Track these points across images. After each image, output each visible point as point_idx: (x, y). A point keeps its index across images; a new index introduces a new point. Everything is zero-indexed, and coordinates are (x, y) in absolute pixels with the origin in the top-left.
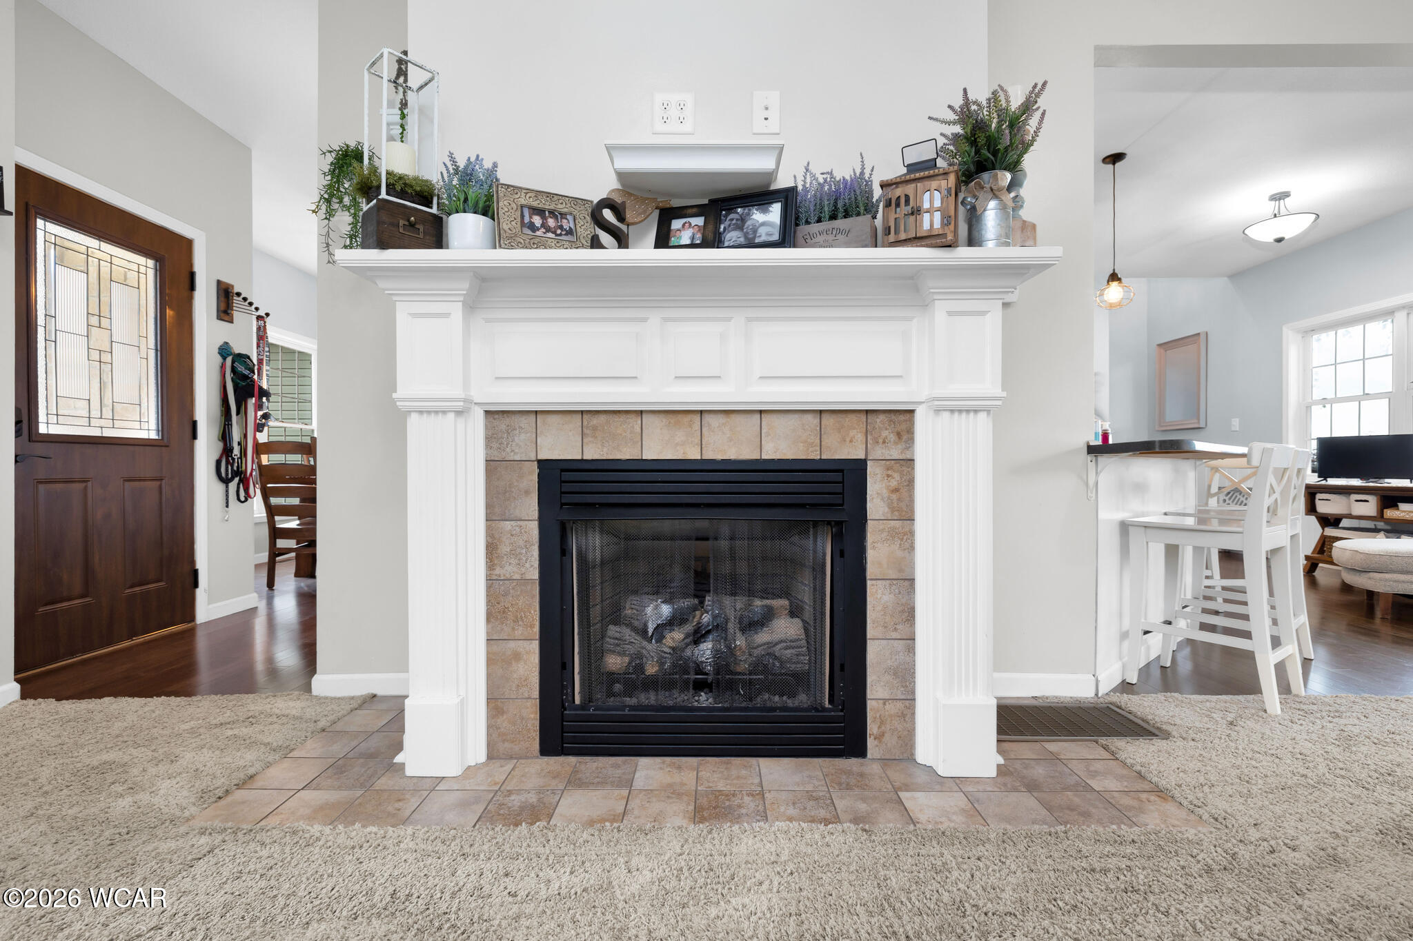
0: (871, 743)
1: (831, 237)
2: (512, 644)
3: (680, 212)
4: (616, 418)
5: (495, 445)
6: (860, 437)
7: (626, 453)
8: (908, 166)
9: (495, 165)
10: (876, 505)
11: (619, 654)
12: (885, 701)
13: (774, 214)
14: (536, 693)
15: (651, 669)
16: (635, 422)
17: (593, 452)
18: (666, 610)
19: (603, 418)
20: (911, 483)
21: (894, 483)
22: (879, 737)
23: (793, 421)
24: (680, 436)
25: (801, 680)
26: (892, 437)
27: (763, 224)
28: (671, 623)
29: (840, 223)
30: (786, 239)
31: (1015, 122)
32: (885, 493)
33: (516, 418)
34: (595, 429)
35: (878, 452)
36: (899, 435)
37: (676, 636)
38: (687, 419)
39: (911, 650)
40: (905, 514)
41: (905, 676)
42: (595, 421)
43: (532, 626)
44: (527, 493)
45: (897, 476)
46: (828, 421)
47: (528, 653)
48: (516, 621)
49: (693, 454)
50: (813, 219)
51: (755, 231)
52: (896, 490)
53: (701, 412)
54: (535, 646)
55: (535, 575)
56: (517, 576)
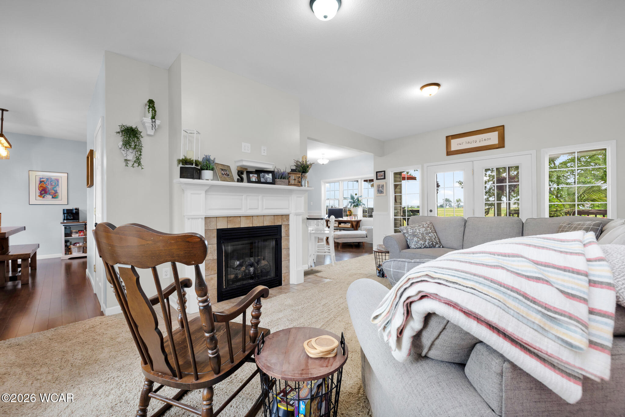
0: (283, 282)
1: (281, 182)
2: (211, 276)
3: (251, 172)
4: (235, 218)
5: (207, 226)
6: (281, 220)
7: (237, 226)
8: (291, 169)
9: (215, 159)
10: (283, 234)
11: (232, 274)
12: (285, 273)
13: (270, 176)
14: (216, 287)
15: (240, 276)
16: (239, 219)
17: (230, 226)
18: (238, 263)
19: (232, 218)
20: (289, 229)
21: (286, 229)
22: (284, 281)
23: (269, 217)
24: (248, 221)
25: (268, 273)
26: (286, 220)
27: (268, 178)
28: (241, 265)
29: (282, 180)
30: (273, 183)
31: (308, 167)
32: (285, 231)
33: (212, 219)
34: (230, 221)
35: (284, 223)
36: (287, 220)
37: (243, 268)
38: (250, 217)
39: (289, 262)
40: (288, 235)
41: (288, 267)
42: (230, 219)
43: (215, 271)
44: (214, 237)
45: (287, 228)
46: (276, 217)
47: (214, 277)
48: (212, 270)
49: (251, 226)
50: (277, 178)
51: (267, 179)
52: (286, 231)
53: (252, 216)
54: (216, 275)
55: (216, 258)
56: (212, 259)
